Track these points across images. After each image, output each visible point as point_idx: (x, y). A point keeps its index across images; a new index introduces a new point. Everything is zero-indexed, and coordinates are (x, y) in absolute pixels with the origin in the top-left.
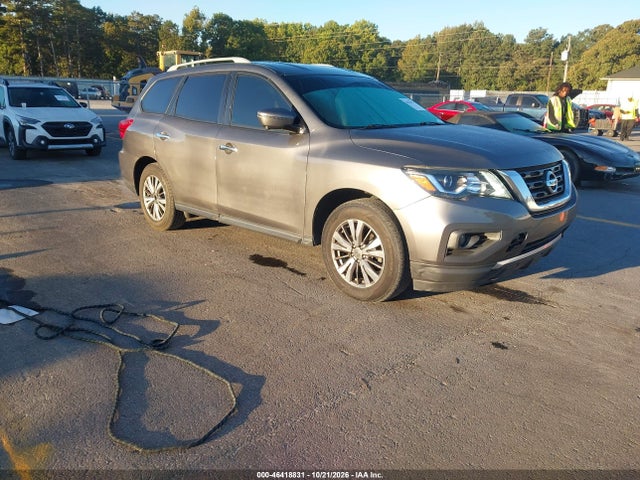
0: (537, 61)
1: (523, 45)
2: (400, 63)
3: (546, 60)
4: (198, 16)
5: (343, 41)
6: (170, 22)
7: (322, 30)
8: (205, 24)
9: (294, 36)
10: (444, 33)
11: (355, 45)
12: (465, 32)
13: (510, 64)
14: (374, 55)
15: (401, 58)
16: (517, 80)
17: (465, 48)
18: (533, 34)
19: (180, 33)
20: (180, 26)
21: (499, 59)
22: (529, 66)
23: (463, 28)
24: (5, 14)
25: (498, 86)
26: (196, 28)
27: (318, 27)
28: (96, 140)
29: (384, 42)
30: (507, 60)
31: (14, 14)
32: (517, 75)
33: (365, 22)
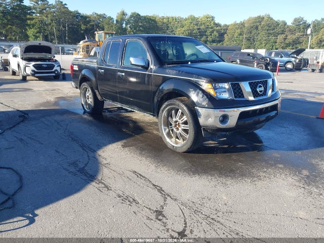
0: (298, 34)
1: (291, 26)
2: (225, 36)
3: (302, 33)
4: (124, 14)
5: (197, 25)
6: (110, 17)
7: (186, 20)
8: (127, 17)
9: (172, 23)
10: (249, 20)
11: (203, 27)
12: (260, 19)
13: (283, 36)
14: (212, 32)
15: (226, 33)
16: (287, 44)
17: (260, 27)
18: (295, 20)
19: (115, 22)
20: (115, 19)
21: (277, 33)
22: (294, 37)
23: (259, 17)
24: (34, 15)
25: (277, 47)
26: (122, 20)
27: (184, 18)
28: (56, 72)
29: (218, 25)
30: (282, 34)
31: (38, 15)
32: (287, 41)
33: (208, 15)
